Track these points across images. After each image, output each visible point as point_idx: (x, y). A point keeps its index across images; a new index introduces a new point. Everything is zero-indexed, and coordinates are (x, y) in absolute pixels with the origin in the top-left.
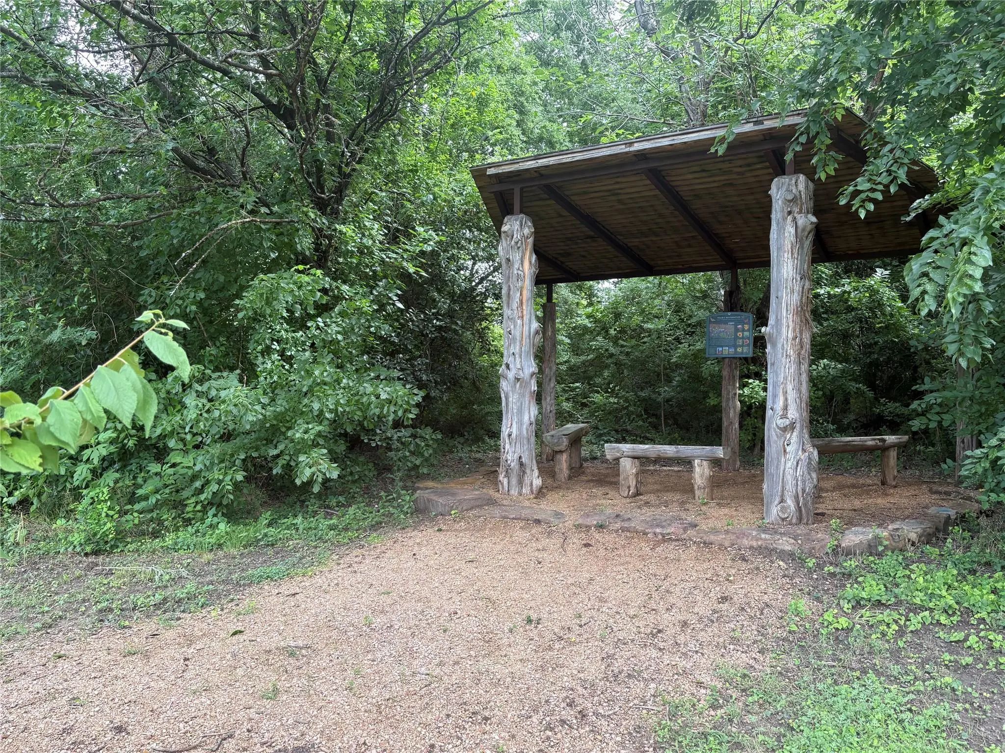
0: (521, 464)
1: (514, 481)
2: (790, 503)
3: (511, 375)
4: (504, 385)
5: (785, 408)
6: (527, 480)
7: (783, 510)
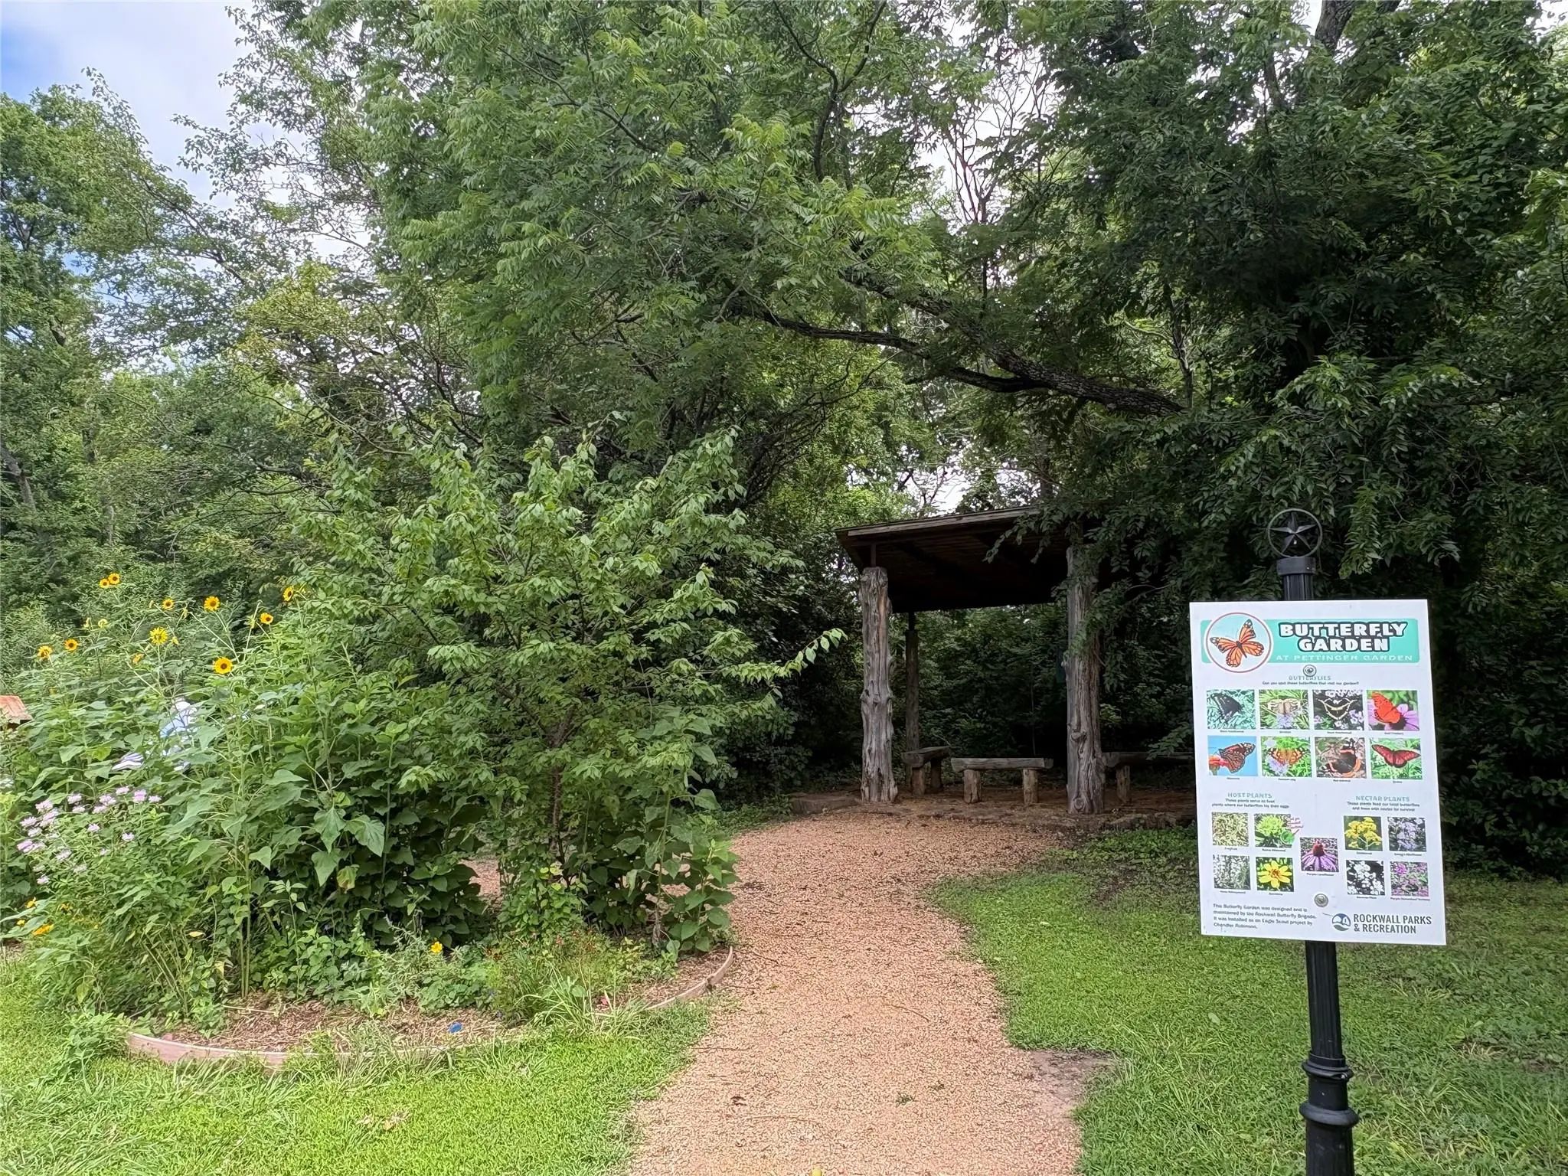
0: (880, 775)
1: (874, 788)
2: (1084, 797)
3: (870, 700)
4: (865, 708)
5: (1079, 724)
6: (885, 788)
7: (1079, 802)
